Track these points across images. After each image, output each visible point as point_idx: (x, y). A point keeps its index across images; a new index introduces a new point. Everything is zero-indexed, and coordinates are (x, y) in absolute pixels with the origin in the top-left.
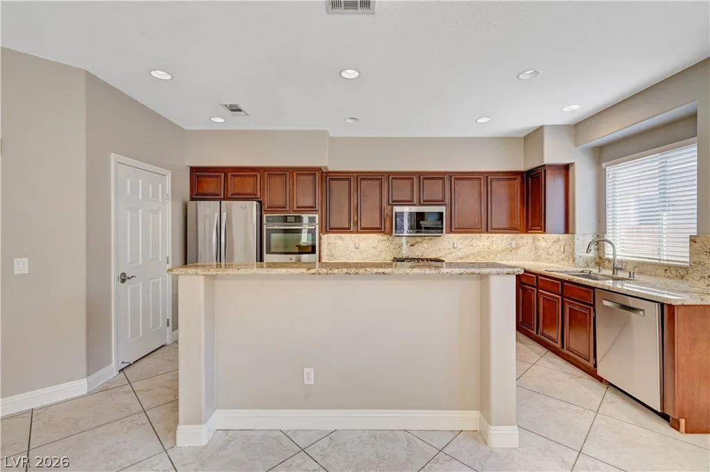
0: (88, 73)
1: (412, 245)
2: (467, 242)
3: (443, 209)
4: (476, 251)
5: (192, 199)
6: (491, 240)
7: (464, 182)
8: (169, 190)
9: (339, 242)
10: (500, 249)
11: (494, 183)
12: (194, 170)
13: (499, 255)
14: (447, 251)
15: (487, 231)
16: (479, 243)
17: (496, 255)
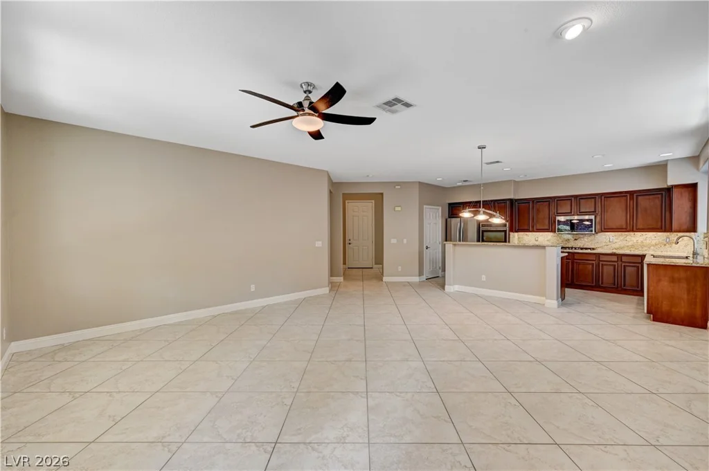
0: (419, 182)
1: (576, 240)
2: (622, 238)
3: (593, 217)
4: (630, 244)
5: (449, 217)
6: (644, 237)
7: (612, 199)
8: (440, 215)
9: (526, 237)
10: (654, 242)
11: (640, 198)
12: (450, 204)
13: (652, 248)
14: (604, 244)
15: (633, 231)
16: (633, 238)
17: (649, 248)
